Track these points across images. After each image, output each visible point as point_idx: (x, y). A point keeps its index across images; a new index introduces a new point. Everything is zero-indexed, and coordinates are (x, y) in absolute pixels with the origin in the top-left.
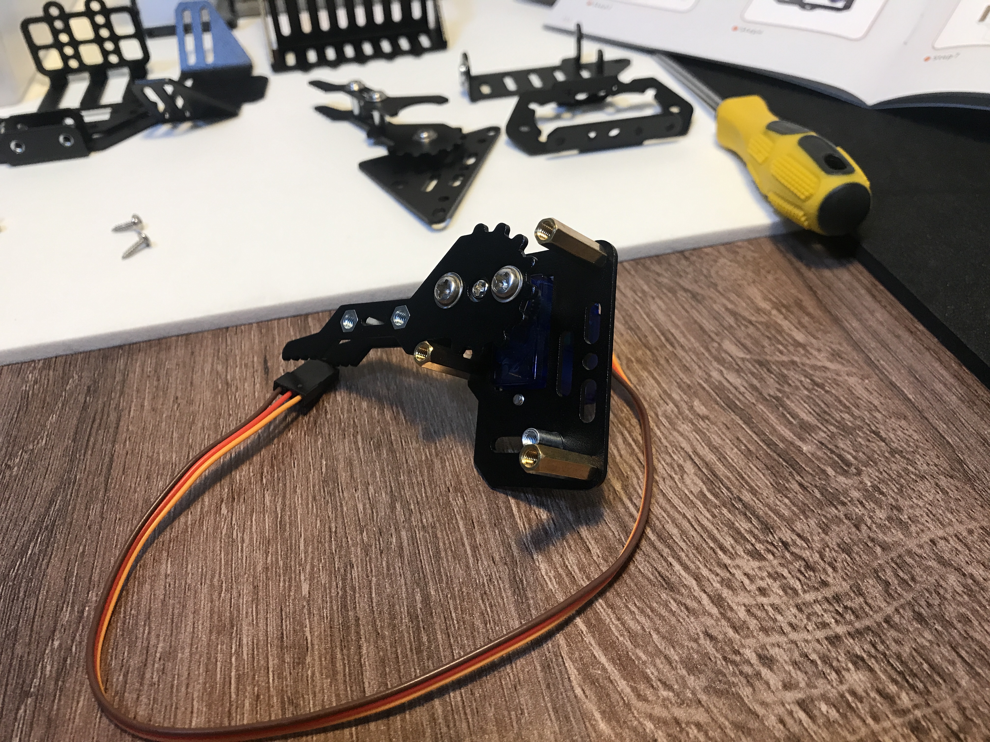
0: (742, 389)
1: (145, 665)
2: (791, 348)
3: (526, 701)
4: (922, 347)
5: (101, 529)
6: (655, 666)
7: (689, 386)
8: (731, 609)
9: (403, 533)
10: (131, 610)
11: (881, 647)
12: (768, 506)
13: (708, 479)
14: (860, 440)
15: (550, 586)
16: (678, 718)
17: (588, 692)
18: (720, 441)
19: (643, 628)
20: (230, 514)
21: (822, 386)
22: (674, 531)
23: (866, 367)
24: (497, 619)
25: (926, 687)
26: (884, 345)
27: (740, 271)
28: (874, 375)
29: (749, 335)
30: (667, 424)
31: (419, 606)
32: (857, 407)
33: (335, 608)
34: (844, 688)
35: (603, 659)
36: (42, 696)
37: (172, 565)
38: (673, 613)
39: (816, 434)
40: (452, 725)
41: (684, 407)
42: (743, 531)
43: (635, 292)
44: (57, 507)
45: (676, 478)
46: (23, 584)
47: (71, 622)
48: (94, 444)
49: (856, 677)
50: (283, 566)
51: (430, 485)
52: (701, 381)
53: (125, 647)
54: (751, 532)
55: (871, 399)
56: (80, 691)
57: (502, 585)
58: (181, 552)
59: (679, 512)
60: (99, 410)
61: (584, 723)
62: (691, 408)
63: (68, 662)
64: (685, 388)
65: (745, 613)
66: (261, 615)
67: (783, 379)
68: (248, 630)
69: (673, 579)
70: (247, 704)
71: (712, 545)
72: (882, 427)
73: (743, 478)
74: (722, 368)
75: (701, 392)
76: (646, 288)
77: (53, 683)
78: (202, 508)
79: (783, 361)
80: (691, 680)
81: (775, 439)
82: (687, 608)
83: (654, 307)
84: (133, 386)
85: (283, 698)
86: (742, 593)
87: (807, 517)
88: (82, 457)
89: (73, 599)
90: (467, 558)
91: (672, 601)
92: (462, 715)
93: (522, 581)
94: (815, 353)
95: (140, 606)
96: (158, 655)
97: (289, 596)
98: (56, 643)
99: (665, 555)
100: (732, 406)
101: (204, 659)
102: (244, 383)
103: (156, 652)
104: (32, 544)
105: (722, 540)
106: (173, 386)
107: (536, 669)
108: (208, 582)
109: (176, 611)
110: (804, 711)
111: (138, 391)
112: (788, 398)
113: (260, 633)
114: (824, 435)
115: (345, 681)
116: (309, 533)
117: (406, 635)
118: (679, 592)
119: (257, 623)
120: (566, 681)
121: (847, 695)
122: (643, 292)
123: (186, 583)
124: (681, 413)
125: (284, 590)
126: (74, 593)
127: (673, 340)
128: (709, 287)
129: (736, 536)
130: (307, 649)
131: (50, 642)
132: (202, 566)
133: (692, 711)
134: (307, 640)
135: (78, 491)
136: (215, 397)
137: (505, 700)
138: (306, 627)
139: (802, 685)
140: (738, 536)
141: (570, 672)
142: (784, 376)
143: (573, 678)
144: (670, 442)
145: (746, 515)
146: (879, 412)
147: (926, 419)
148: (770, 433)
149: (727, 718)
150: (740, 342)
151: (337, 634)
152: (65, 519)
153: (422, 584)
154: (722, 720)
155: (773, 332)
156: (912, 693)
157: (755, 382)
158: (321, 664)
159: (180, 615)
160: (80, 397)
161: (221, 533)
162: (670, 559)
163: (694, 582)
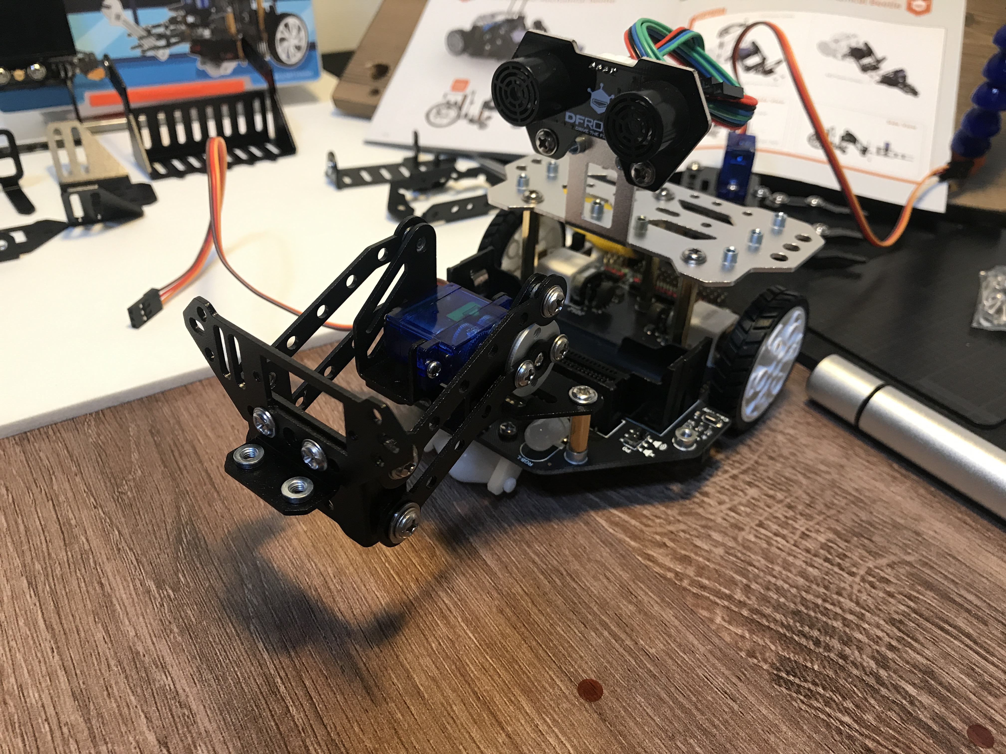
1: (326, 582)
3: (584, 542)
10: (293, 556)
16: (671, 530)
25: (787, 488)
34: (748, 497)
40: (547, 563)
44: (185, 510)
46: (195, 560)
47: (251, 572)
48: (185, 466)
49: (752, 491)
60: (172, 444)
61: (622, 544)
63: (267, 593)
84: (189, 424)
88: (181, 476)
89: (243, 560)
92: (551, 557)
95: (298, 552)
96: (331, 575)
101: (366, 570)
104: (183, 535)
109: (327, 549)
110: (733, 512)
111: (195, 426)
121: (752, 500)
126: (240, 555)
137: (572, 544)
139: (727, 501)
141: (602, 524)
149: (696, 524)
152: (197, 516)
156: (782, 492)
160: (147, 439)
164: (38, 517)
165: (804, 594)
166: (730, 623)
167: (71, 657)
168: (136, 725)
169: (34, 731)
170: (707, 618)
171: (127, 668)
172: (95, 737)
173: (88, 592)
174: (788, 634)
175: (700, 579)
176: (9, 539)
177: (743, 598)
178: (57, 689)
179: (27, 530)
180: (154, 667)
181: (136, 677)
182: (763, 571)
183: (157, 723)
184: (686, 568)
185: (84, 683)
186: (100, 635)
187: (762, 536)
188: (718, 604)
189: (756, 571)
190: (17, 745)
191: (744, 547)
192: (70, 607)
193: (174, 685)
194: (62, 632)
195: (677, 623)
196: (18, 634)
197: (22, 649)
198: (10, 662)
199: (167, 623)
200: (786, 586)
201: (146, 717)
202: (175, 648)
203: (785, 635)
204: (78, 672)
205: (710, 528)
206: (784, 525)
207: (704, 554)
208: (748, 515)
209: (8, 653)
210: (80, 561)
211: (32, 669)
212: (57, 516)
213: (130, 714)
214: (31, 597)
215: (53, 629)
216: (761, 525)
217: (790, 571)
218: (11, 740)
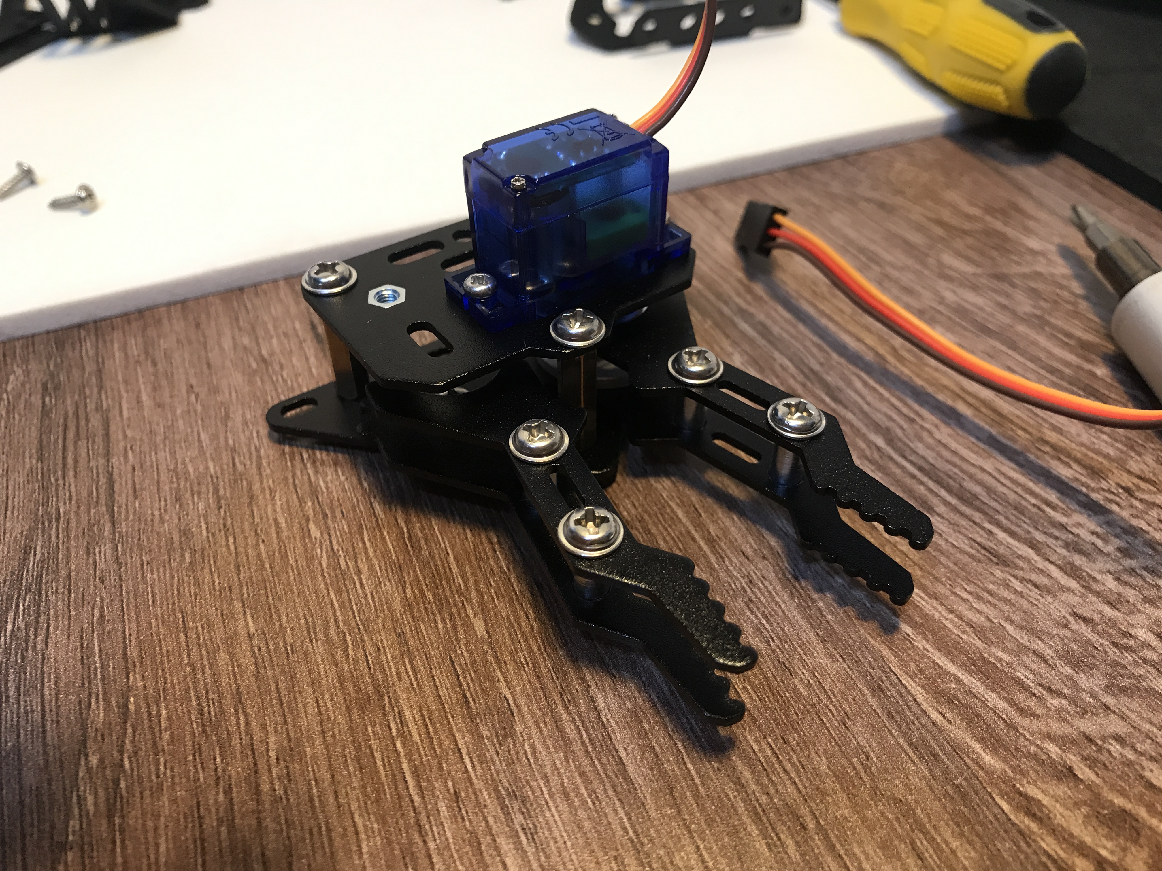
0: (988, 310)
1: (256, 772)
2: (1027, 258)
3: (868, 741)
5: (121, 579)
6: (1026, 667)
8: (1094, 579)
10: (207, 693)
13: (993, 420)
16: (1087, 732)
17: (949, 716)
19: (988, 618)
20: (326, 536)
22: (977, 489)
24: (781, 633)
27: (926, 176)
29: (968, 247)
30: (912, 359)
33: (535, 648)
35: (952, 668)
36: (91, 845)
37: (255, 620)
38: (1021, 595)
40: (772, 791)
44: (38, 557)
46: (11, 677)
47: (110, 724)
48: (76, 461)
50: (434, 598)
53: (213, 750)
56: (156, 829)
57: (770, 588)
58: (263, 599)
60: (71, 414)
61: (961, 758)
63: (123, 784)
65: (1116, 583)
66: (423, 673)
67: (1033, 293)
68: (409, 699)
69: (1002, 550)
70: (443, 808)
71: (1033, 501)
74: (952, 287)
77: (104, 822)
78: (278, 533)
79: (1024, 273)
80: (1083, 680)
82: (1036, 586)
84: (117, 376)
85: (496, 790)
86: (1100, 558)
87: (1139, 455)
88: (61, 482)
89: (104, 689)
90: (705, 556)
91: (1012, 579)
92: (782, 775)
95: (220, 685)
96: (272, 754)
97: (458, 640)
98: (94, 760)
99: (978, 520)
101: (350, 750)
102: (290, 357)
103: (268, 751)
104: (11, 615)
105: (1042, 493)
106: (181, 370)
107: (864, 695)
108: (320, 636)
109: (282, 686)
111: (126, 382)
112: (1050, 315)
113: (430, 701)
115: (587, 752)
116: (458, 547)
118: (1017, 567)
119: (418, 685)
120: (912, 704)
123: (286, 643)
125: (447, 632)
126: (103, 679)
128: (895, 195)
130: (513, 714)
131: (83, 759)
132: (305, 615)
133: (1102, 720)
134: (507, 700)
135: (67, 529)
136: (249, 380)
137: (837, 743)
138: (499, 681)
140: (1062, 487)
141: (912, 691)
142: (1034, 290)
143: (920, 699)
145: (1060, 458)
148: (1047, 357)
149: (1151, 723)
150: (961, 255)
151: (551, 686)
152: (56, 572)
154: (1148, 726)
155: (997, 241)
158: (541, 733)
159: (291, 690)
160: (33, 399)
161: (321, 564)
162: (987, 525)
163: (1031, 551)
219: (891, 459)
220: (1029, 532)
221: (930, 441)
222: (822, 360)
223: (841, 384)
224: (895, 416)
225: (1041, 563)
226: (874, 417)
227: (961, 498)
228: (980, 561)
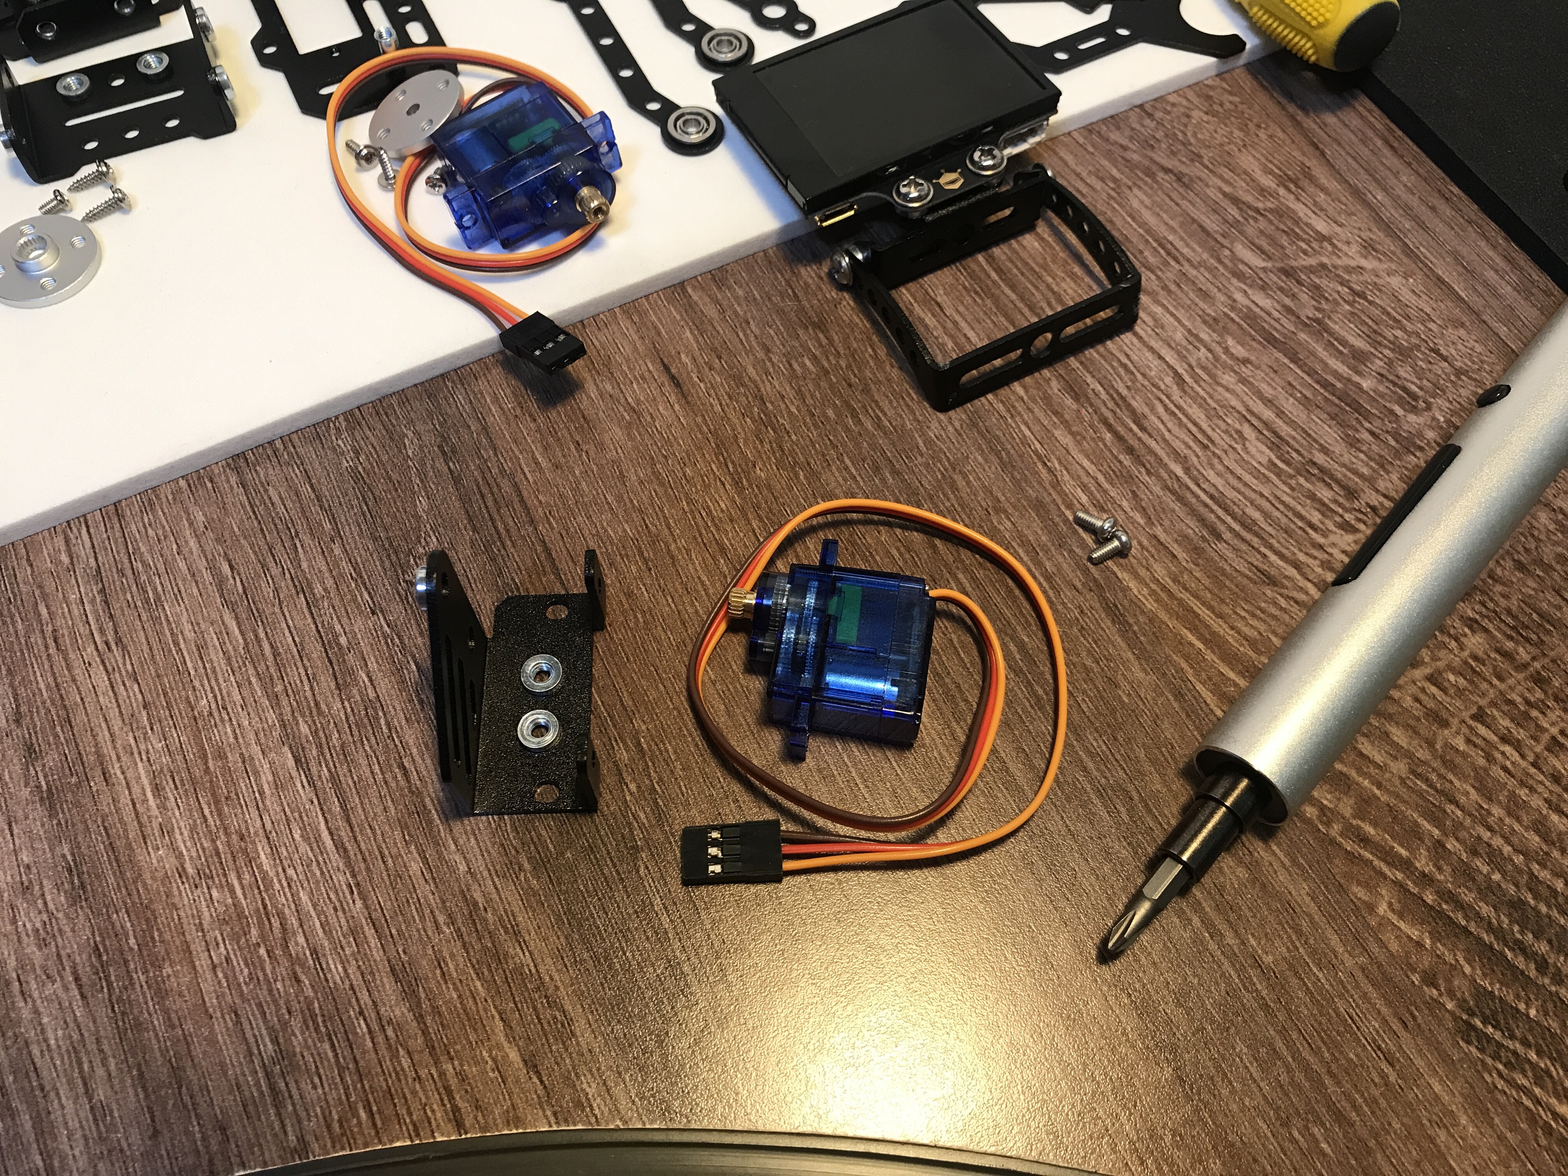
0: (1276, 314)
2: (1315, 245)
4: (1462, 220)
7: (1215, 319)
9: (961, 576)
11: (1491, 605)
12: (1344, 465)
13: (1273, 443)
14: (1421, 363)
15: (1149, 606)
18: (1271, 391)
19: (1259, 632)
21: (1362, 295)
22: (1257, 515)
23: (1406, 260)
25: (1539, 637)
26: (1422, 225)
27: (1222, 130)
28: (1417, 271)
29: (1261, 232)
30: (1206, 377)
31: (1018, 657)
32: (1408, 318)
34: (1466, 653)
35: (1232, 675)
38: (1285, 610)
39: (1372, 363)
40: (1108, 775)
41: (1219, 350)
42: (1327, 501)
43: (1102, 180)
45: (1239, 447)
49: (1473, 641)
51: (963, 509)
52: (1226, 310)
54: (1335, 501)
55: (1422, 305)
57: (1096, 615)
59: (1254, 490)
62: (1226, 350)
64: (1211, 322)
67: (1317, 292)
69: (1273, 572)
71: (1300, 524)
72: (1441, 342)
73: (1309, 435)
74: (1244, 287)
75: (1230, 325)
76: (1114, 172)
79: (1311, 266)
81: (1330, 378)
82: (1296, 602)
83: (1135, 204)
84: (503, 434)
87: (1388, 472)
91: (1279, 597)
92: (1114, 763)
93: (1116, 606)
94: (1345, 248)
99: (1256, 546)
100: (1272, 341)
102: (656, 405)
105: (1308, 516)
107: (1169, 700)
110: (1435, 685)
111: (516, 442)
112: (1329, 318)
114: (1381, 363)
117: (1018, 691)
118: (1284, 587)
120: (1203, 705)
121: (1470, 661)
122: (1115, 180)
124: (1216, 358)
127: (1175, 252)
128: (1192, 160)
129: (1323, 509)
136: (628, 434)
137: (1151, 737)
139: (1427, 659)
140: (1324, 508)
141: (1203, 695)
142: (1317, 287)
143: (1209, 701)
144: (1217, 402)
145: (1324, 481)
146: (1434, 322)
147: (1485, 322)
148: (1323, 370)
150: (1253, 244)
153: (1009, 632)
155: (1289, 224)
156: (1527, 645)
157: (1288, 301)
160: (437, 464)
162: (1262, 549)
163: (1295, 571)
164: (289, 627)
165: (1535, 867)
166: (1401, 917)
167: (379, 903)
168: (489, 1032)
169: (346, 1031)
170: (1364, 902)
171: (463, 929)
172: (433, 1047)
173: (386, 783)
174: (1496, 946)
175: (1359, 822)
176: (251, 671)
177: (1429, 868)
178: (369, 961)
179: (276, 654)
180: (502, 931)
181: (478, 947)
182: (1470, 815)
183: (518, 1030)
184: (1339, 799)
185: (405, 953)
186: (415, 867)
187: (1479, 741)
188: (1385, 877)
189: (1459, 813)
190: (326, 1053)
191: (1444, 762)
192: (364, 810)
193: (535, 966)
194: (359, 857)
195: (1313, 908)
196: (296, 856)
197: (305, 885)
198: (293, 906)
199: (513, 852)
200: (1507, 850)
201: (502, 1019)
202: (529, 897)
203: (1491, 947)
204: (394, 931)
205: (1390, 717)
206: (1522, 719)
207: (1372, 770)
208: (1460, 692)
209: (287, 890)
210: (366, 721)
211: (327, 921)
212: (317, 627)
213: (478, 1011)
214: (303, 787)
215: (345, 850)
216: (1480, 716)
217: (1518, 820)
218: (315, 1045)
219: (1188, 488)
220: (1295, 554)
221: (1220, 467)
222: (1129, 384)
223: (1146, 411)
224: (1191, 444)
225: (1302, 582)
226: (1174, 445)
227: (1243, 525)
228: (1255, 583)
